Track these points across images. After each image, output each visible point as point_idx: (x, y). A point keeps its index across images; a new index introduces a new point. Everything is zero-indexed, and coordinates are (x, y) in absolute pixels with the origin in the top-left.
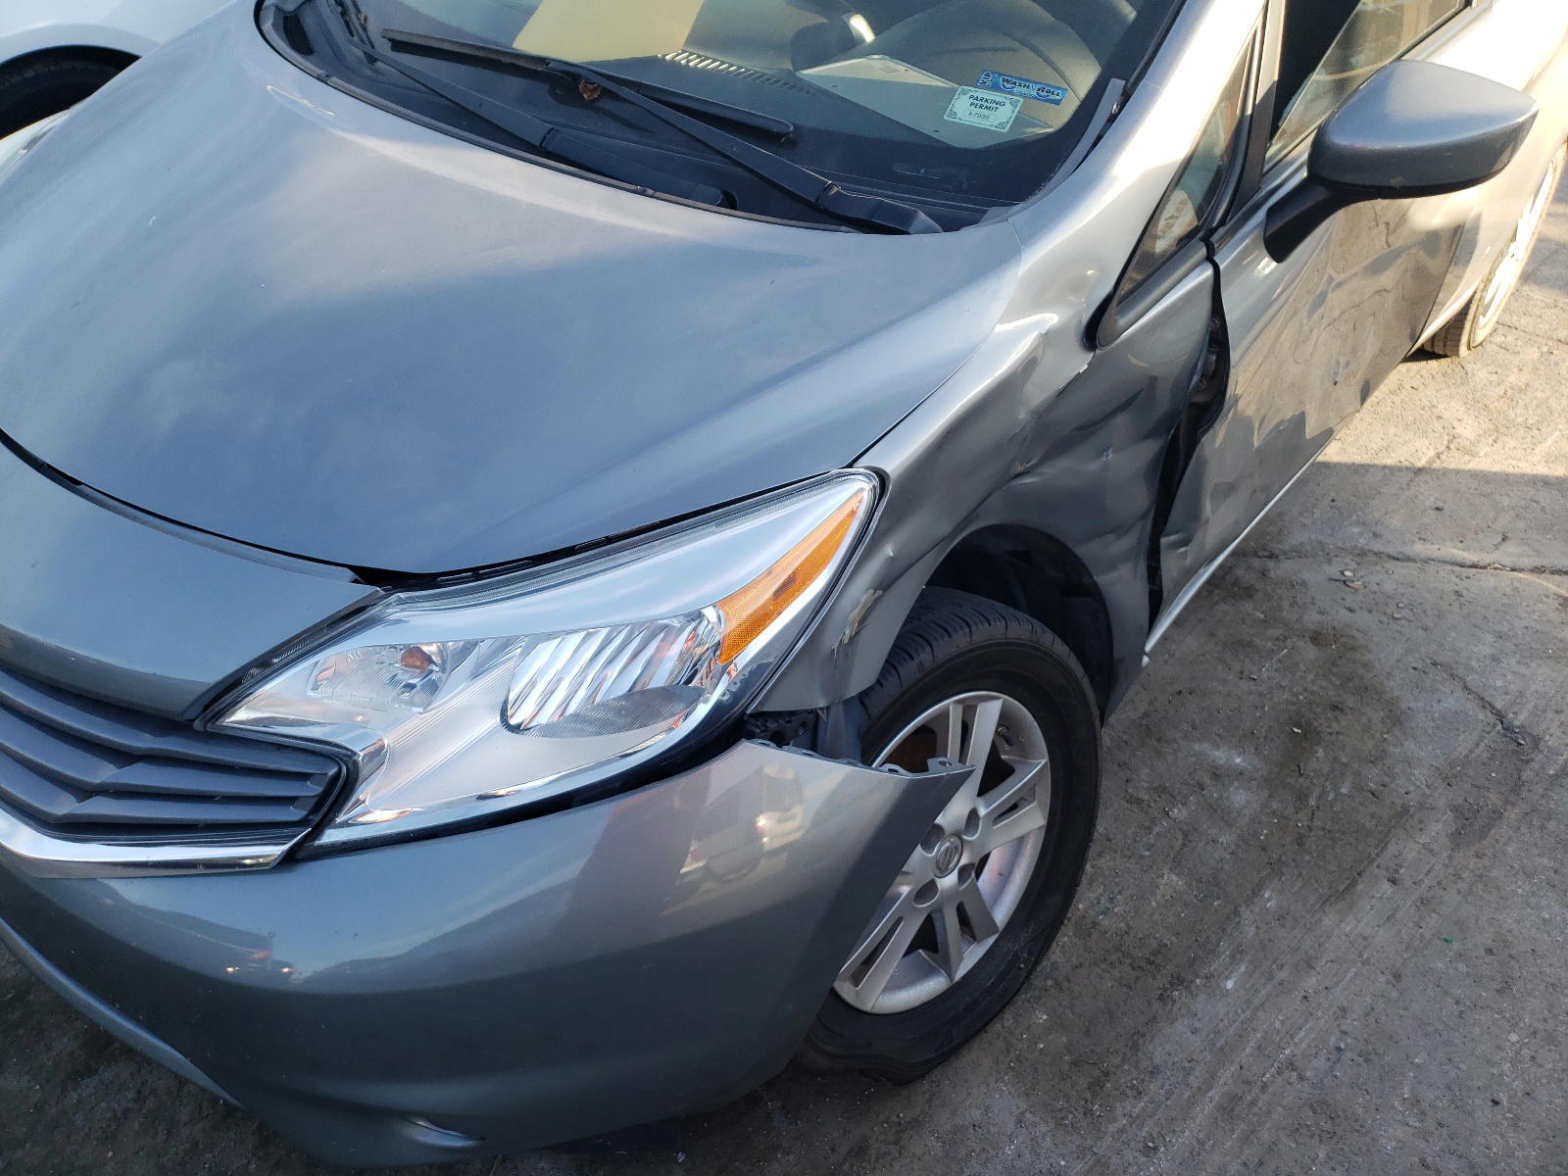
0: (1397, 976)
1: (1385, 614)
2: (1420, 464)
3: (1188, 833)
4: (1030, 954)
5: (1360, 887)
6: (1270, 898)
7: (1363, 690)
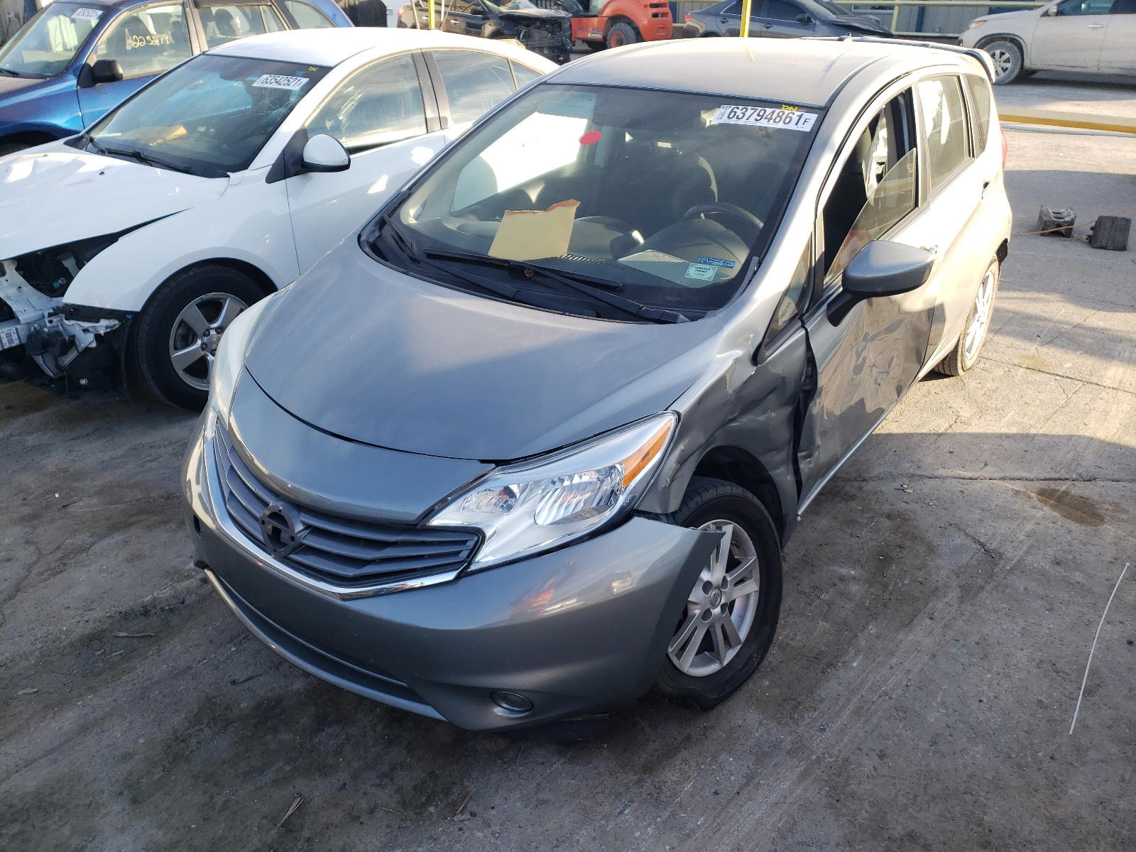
0: (934, 656)
1: (925, 503)
2: (940, 432)
3: (830, 604)
4: (757, 654)
5: (915, 622)
6: (872, 629)
7: (914, 538)
